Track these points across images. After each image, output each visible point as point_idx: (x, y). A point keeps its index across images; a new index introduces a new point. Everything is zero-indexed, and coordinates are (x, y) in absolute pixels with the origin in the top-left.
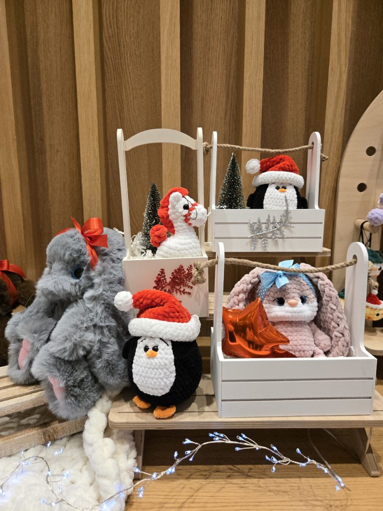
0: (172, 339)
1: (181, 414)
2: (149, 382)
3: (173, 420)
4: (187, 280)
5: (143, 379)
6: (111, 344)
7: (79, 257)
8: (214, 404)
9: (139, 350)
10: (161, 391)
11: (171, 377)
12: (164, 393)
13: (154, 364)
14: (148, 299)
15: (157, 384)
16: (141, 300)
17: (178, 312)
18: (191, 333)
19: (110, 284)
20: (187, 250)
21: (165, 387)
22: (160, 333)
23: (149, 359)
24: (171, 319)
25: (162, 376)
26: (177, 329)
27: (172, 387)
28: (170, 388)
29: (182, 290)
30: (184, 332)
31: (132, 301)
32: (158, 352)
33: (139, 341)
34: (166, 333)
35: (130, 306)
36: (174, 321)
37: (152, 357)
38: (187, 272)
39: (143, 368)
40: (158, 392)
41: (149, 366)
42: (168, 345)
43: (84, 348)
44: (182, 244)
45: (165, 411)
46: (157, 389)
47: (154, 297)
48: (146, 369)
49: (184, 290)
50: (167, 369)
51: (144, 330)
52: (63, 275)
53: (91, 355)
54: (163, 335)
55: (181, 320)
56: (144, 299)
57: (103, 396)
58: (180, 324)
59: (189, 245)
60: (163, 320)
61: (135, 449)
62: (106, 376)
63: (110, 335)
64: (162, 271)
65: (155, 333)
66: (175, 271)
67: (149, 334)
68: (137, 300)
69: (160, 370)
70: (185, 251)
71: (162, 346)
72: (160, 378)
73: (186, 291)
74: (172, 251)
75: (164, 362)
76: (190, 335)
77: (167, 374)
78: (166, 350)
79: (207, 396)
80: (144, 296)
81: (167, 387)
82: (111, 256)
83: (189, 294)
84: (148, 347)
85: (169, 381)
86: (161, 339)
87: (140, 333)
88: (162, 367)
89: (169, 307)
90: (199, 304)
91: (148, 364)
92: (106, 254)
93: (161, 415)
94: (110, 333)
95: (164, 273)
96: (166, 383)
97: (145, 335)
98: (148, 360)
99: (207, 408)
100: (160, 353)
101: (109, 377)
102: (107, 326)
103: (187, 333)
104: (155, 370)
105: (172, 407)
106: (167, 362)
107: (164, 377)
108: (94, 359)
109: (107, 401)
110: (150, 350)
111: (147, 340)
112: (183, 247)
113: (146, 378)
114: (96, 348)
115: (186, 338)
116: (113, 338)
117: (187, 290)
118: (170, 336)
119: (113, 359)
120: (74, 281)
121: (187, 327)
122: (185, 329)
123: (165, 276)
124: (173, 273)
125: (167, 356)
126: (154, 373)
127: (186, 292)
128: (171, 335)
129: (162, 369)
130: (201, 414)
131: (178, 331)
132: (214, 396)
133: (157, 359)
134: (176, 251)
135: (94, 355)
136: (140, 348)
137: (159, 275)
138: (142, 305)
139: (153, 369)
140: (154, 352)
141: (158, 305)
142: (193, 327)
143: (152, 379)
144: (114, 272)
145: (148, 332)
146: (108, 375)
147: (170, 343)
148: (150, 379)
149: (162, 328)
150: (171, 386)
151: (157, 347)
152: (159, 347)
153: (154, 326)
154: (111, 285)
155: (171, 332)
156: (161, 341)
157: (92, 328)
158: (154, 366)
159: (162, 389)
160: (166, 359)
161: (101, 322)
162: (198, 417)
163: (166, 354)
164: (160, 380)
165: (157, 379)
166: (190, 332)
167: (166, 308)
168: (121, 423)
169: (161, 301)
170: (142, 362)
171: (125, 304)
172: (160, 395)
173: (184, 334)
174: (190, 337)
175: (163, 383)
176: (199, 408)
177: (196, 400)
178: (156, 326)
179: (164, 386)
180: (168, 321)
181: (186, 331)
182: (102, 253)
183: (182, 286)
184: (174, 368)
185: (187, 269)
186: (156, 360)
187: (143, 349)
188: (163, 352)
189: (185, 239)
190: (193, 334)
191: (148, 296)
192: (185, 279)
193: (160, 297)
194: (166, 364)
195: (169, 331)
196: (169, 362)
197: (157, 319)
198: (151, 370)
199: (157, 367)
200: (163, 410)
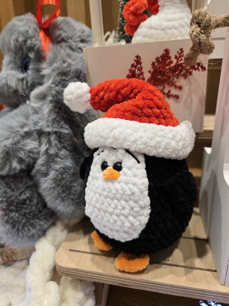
0: (146, 151)
1: (157, 268)
2: (106, 219)
3: (144, 277)
4: (174, 77)
5: (97, 212)
6: (60, 158)
7: (25, 41)
8: (209, 256)
9: (95, 168)
10: (125, 236)
11: (141, 215)
12: (129, 239)
13: (114, 191)
14: (111, 91)
15: (119, 223)
16: (102, 93)
17: (159, 108)
18: (181, 144)
19: (62, 76)
20: (176, 28)
21: (131, 230)
22: (125, 140)
23: (107, 182)
24: (145, 118)
25: (126, 212)
26: (156, 135)
27: (143, 232)
28: (140, 232)
29: (166, 91)
30: (167, 141)
31: (89, 96)
32: (121, 172)
33: (95, 154)
34: (135, 142)
35: (86, 102)
36: (150, 122)
37: (110, 179)
38: (175, 61)
39: (97, 195)
40: (120, 236)
41: (105, 193)
42: (139, 162)
43: (21, 161)
44: (169, 20)
45: (131, 262)
46: (118, 231)
47: (119, 86)
48: (102, 197)
49: (169, 92)
50: (136, 202)
51: (100, 135)
52: (12, 70)
53: (34, 171)
54: (129, 143)
55: (163, 121)
56: (105, 92)
57: (57, 223)
58: (161, 126)
59: (180, 21)
60: (132, 119)
61: (94, 297)
62: (53, 200)
63: (59, 146)
64: (138, 60)
65: (117, 139)
66: (157, 59)
67: (108, 142)
68: (96, 95)
69: (123, 202)
70: (173, 30)
71: (128, 162)
72: (123, 215)
73: (171, 93)
74: (154, 31)
75: (130, 189)
76: (179, 148)
77: (135, 209)
78: (134, 170)
79: (196, 239)
80: (106, 87)
81: (135, 230)
82: (68, 43)
83: (177, 97)
84: (106, 163)
85: (138, 221)
86: (127, 151)
87: (95, 140)
88: (127, 198)
89: (144, 99)
90: (190, 114)
91: (104, 190)
92: (63, 40)
93: (125, 268)
94: (60, 142)
95: (141, 63)
96: (133, 225)
97: (103, 145)
98: (105, 183)
99: (198, 262)
100: (125, 174)
101: (58, 202)
102: (56, 133)
103: (173, 143)
104: (115, 201)
105: (143, 258)
106: (136, 190)
107: (129, 214)
108: (39, 176)
109: (62, 231)
110: (110, 168)
111: (106, 151)
112: (170, 24)
113: (101, 212)
114: (40, 161)
115: (172, 152)
116: (64, 150)
117: (174, 92)
118: (142, 147)
119: (64, 179)
120: (21, 75)
121: (174, 133)
122: (170, 135)
123: (141, 68)
124: (153, 64)
125: (136, 180)
126: (113, 206)
127: (172, 95)
128: (145, 144)
129: (126, 201)
130: (189, 272)
131: (158, 139)
132: (207, 241)
133: (119, 183)
134: (160, 32)
135: (38, 170)
136: (95, 165)
137: (133, 66)
138: (102, 101)
139: (112, 199)
140: (115, 172)
141: (126, 98)
142: (184, 134)
143: (111, 214)
144: (70, 61)
145: (106, 139)
146: (57, 199)
147: (142, 159)
148: (108, 215)
149: (129, 131)
150: (142, 229)
151: (121, 163)
152: (123, 165)
153: (116, 128)
154: (64, 78)
155: (145, 138)
156: (127, 154)
157: (35, 135)
158: (115, 194)
159: (125, 232)
160: (134, 184)
161: (48, 126)
162: (184, 278)
163: (135, 176)
164: (122, 218)
165: (118, 216)
166: (178, 142)
167: (138, 101)
168: (68, 269)
169: (132, 92)
170: (97, 185)
171: (76, 98)
172: (123, 241)
173: (169, 144)
174: (179, 150)
175: (127, 224)
176: (185, 260)
177: (180, 245)
178: (118, 129)
179: (130, 228)
180: (140, 121)
181: (172, 139)
182: (59, 39)
183: (166, 86)
184: (147, 201)
185: (176, 57)
186: (117, 185)
187: (99, 167)
188: (129, 173)
189: (174, 13)
190: (184, 147)
191: (112, 86)
192: (171, 75)
193: (130, 85)
194: (133, 194)
195: (141, 138)
196: (140, 189)
197: (122, 118)
198: (108, 200)
199: (118, 196)
200: (129, 259)
